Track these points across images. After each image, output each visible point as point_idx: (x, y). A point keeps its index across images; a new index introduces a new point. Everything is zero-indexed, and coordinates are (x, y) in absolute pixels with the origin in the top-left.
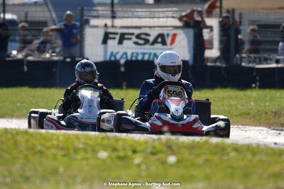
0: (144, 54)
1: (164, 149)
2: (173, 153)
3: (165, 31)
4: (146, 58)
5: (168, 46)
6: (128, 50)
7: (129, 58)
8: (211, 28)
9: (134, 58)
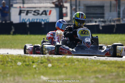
0: (37, 19)
1: (46, 61)
2: (50, 63)
3: (46, 9)
4: (38, 21)
5: (48, 16)
6: (30, 18)
7: (31, 21)
8: (66, 8)
9: (33, 21)
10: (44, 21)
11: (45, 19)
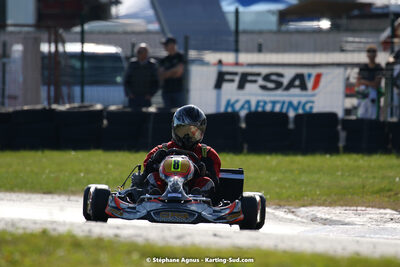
0: (274, 103)
3: (305, 71)
4: (277, 109)
5: (310, 92)
7: (253, 108)
10: (296, 109)
11: (299, 103)
